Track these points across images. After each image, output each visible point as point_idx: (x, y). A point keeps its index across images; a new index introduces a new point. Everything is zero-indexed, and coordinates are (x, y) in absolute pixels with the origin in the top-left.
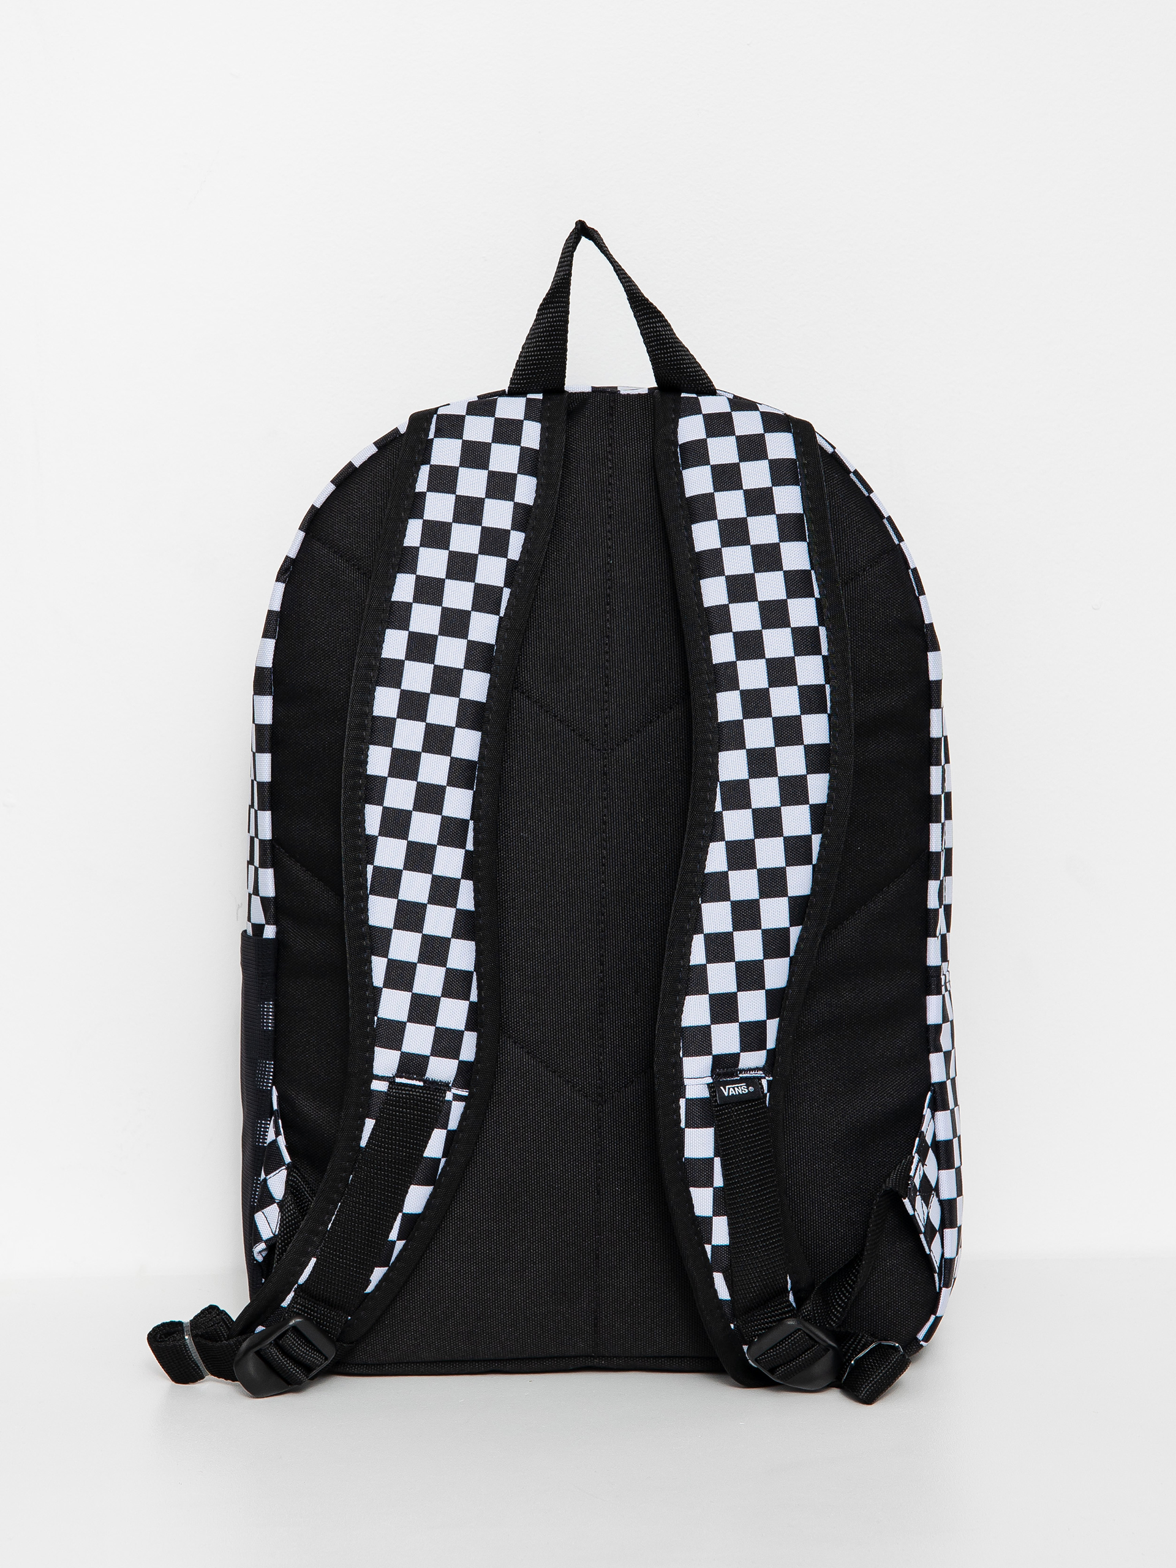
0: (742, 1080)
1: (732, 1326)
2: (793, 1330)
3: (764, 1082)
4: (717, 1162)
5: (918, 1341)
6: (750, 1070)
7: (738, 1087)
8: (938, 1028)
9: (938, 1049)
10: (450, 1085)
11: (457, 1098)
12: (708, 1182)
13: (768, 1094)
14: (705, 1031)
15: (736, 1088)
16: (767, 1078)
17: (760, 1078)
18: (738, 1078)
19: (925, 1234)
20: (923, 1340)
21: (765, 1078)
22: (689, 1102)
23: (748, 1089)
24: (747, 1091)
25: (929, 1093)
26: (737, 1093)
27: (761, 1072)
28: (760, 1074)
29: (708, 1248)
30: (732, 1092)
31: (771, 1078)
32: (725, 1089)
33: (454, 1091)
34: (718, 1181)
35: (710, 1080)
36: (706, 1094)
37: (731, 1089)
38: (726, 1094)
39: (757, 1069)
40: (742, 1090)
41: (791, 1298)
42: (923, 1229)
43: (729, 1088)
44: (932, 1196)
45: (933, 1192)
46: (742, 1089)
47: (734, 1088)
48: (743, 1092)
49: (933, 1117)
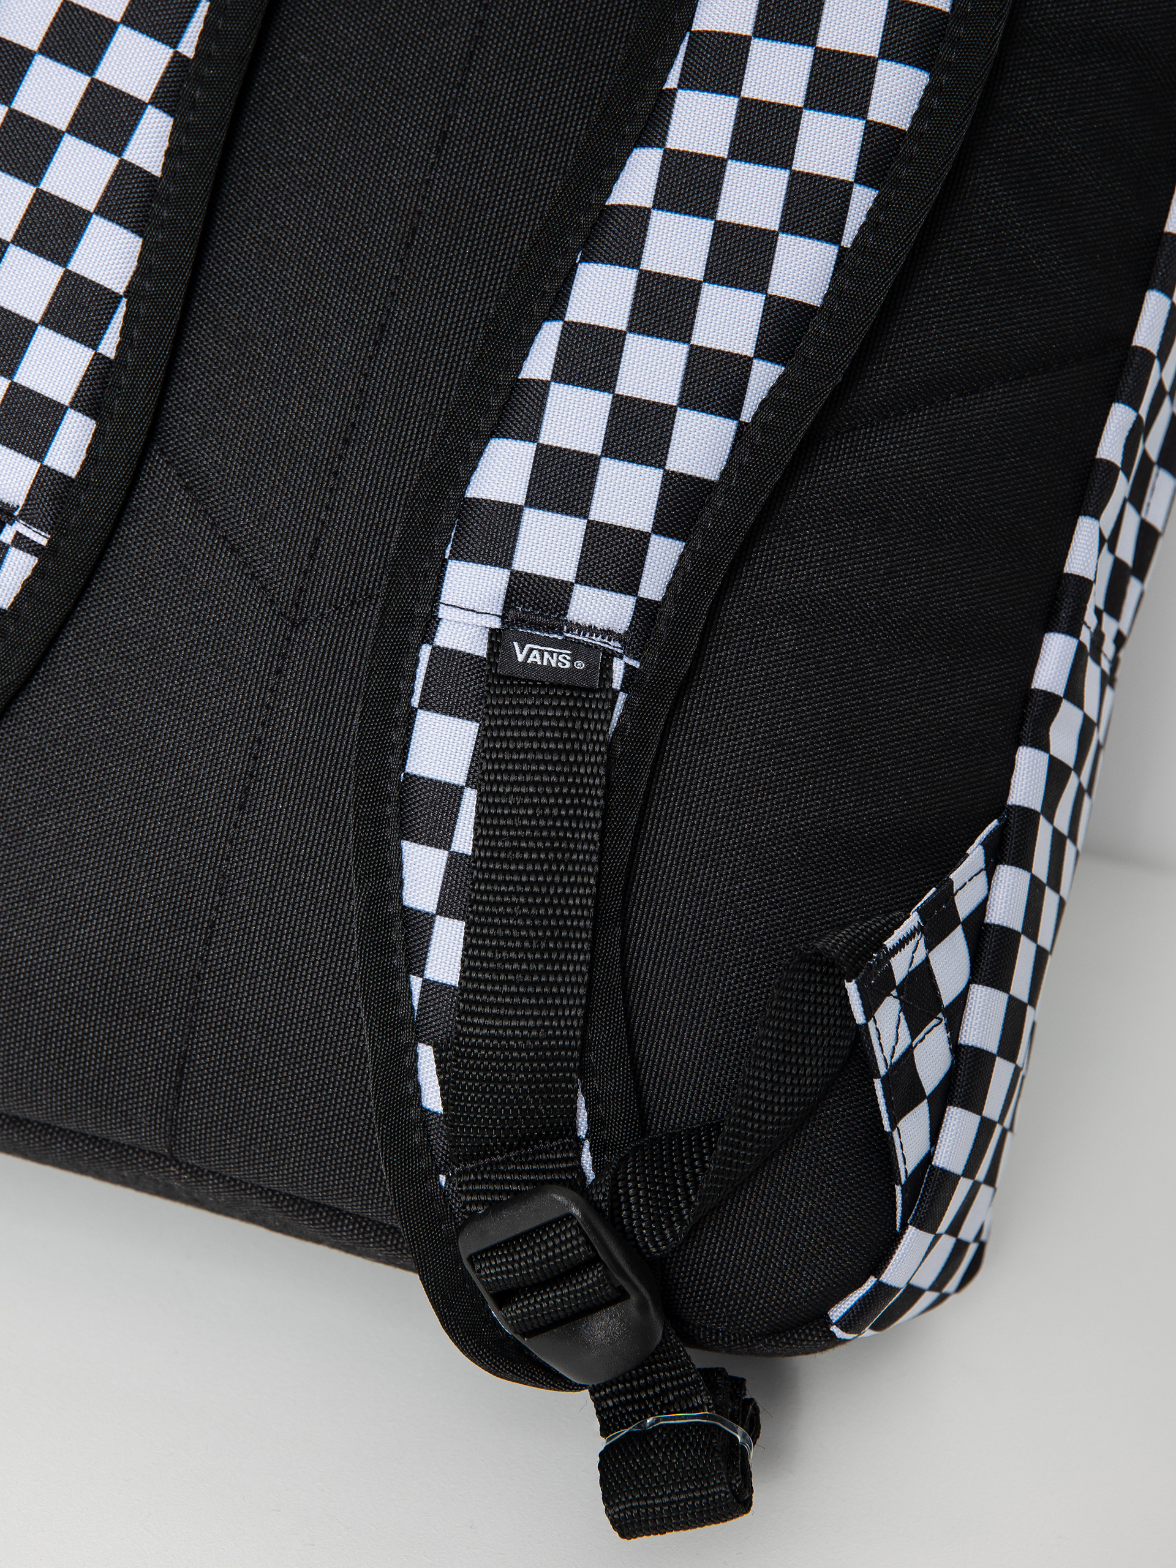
0: (565, 644)
1: (443, 1179)
2: (556, 1215)
3: (618, 668)
4: (470, 798)
5: (828, 1322)
6: (591, 630)
7: (551, 653)
8: (1050, 703)
9: (1042, 743)
10: (16, 513)
11: (20, 541)
12: (441, 838)
13: (622, 697)
14: (510, 516)
15: (546, 655)
16: (626, 659)
17: (609, 656)
18: (560, 638)
19: (885, 1081)
20: (838, 1323)
21: (621, 657)
22: (441, 655)
23: (572, 662)
24: (568, 665)
25: (995, 823)
26: (545, 663)
27: (617, 644)
28: (614, 645)
29: (416, 983)
30: (536, 657)
31: (636, 664)
32: (522, 649)
33: (20, 527)
34: (463, 840)
35: (496, 624)
36: (480, 649)
37: (535, 652)
38: (521, 658)
39: (608, 633)
40: (558, 661)
41: (587, 1159)
42: (883, 1070)
43: (531, 650)
44: (935, 1022)
45: (940, 1015)
46: (560, 660)
47: (542, 653)
48: (560, 664)
49: (990, 871)
